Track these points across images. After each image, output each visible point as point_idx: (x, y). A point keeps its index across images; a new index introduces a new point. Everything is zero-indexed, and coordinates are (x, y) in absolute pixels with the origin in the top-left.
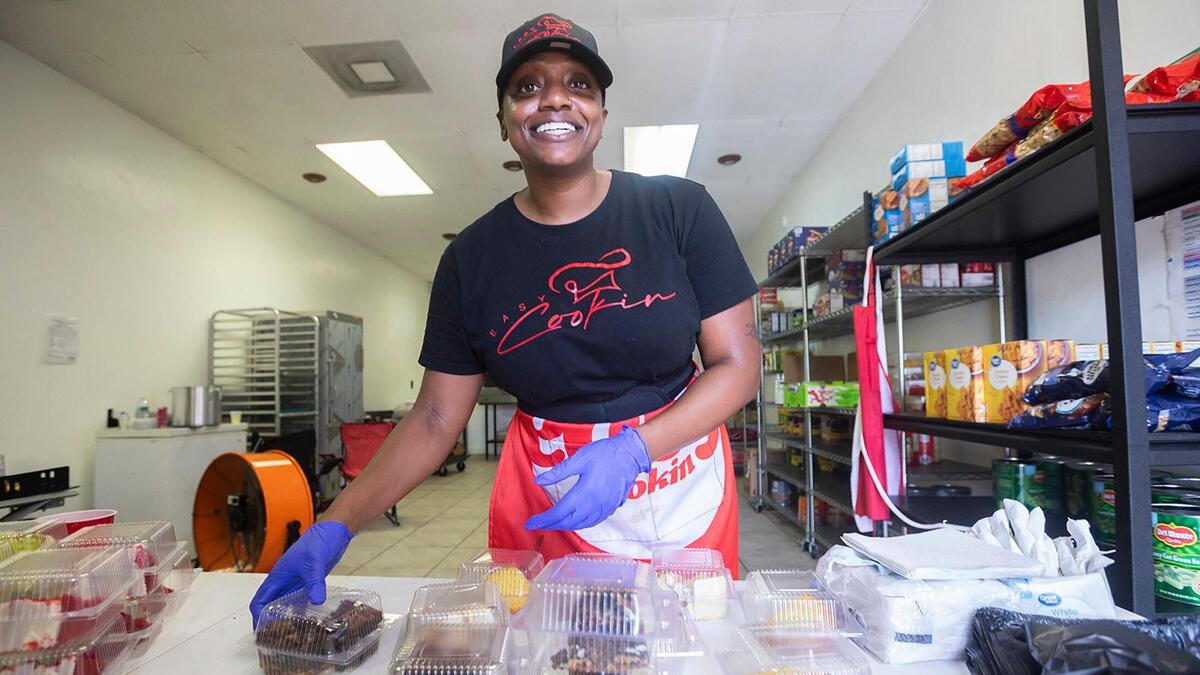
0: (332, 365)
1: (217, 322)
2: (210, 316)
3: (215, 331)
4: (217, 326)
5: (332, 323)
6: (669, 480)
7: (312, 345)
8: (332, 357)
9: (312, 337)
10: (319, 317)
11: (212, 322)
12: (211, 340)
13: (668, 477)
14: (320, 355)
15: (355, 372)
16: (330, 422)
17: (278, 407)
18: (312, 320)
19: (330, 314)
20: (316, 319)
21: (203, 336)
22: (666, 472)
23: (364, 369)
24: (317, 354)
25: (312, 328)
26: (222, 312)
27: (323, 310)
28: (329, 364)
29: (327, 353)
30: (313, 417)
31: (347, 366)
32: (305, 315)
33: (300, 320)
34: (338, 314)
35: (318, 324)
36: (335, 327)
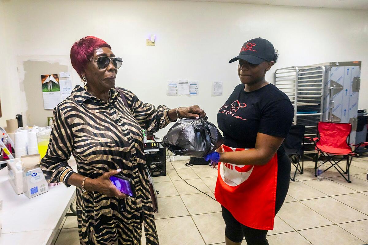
0: (333, 90)
1: (277, 74)
2: (274, 72)
3: (276, 78)
4: (277, 75)
5: (334, 68)
8: (333, 86)
9: (321, 76)
10: (325, 66)
11: (275, 74)
12: (275, 81)
14: (325, 86)
15: (352, 93)
16: (329, 119)
17: (296, 111)
18: (322, 69)
19: (333, 64)
20: (324, 68)
23: (360, 91)
24: (323, 85)
25: (321, 72)
26: (280, 69)
28: (331, 90)
29: (330, 84)
30: (319, 116)
31: (345, 89)
32: (318, 66)
33: (316, 68)
34: (339, 62)
36: (336, 70)
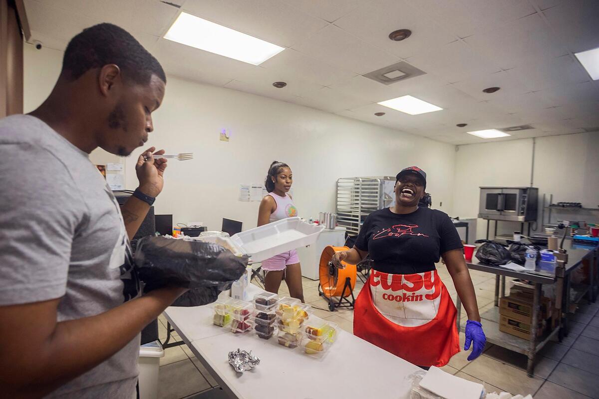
0: (386, 202)
1: (339, 182)
2: (337, 180)
3: (338, 186)
4: (339, 184)
5: (386, 182)
6: (410, 299)
7: (377, 193)
8: (386, 198)
9: (377, 189)
11: (337, 182)
12: (337, 190)
13: (410, 298)
14: (380, 197)
17: (360, 220)
18: (377, 181)
19: (386, 178)
20: (379, 180)
21: (334, 188)
22: (410, 296)
24: (379, 197)
25: (377, 185)
26: (341, 179)
27: (383, 175)
28: (384, 201)
29: (383, 196)
32: (374, 179)
33: (372, 181)
34: (390, 177)
35: (380, 182)
36: (388, 183)
